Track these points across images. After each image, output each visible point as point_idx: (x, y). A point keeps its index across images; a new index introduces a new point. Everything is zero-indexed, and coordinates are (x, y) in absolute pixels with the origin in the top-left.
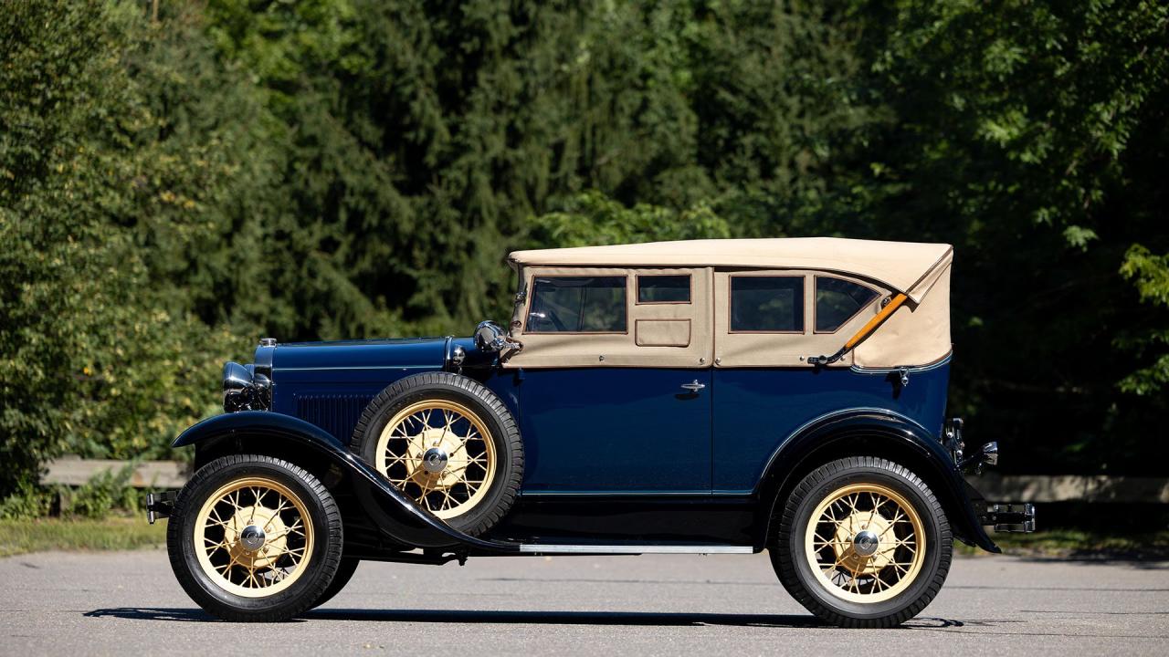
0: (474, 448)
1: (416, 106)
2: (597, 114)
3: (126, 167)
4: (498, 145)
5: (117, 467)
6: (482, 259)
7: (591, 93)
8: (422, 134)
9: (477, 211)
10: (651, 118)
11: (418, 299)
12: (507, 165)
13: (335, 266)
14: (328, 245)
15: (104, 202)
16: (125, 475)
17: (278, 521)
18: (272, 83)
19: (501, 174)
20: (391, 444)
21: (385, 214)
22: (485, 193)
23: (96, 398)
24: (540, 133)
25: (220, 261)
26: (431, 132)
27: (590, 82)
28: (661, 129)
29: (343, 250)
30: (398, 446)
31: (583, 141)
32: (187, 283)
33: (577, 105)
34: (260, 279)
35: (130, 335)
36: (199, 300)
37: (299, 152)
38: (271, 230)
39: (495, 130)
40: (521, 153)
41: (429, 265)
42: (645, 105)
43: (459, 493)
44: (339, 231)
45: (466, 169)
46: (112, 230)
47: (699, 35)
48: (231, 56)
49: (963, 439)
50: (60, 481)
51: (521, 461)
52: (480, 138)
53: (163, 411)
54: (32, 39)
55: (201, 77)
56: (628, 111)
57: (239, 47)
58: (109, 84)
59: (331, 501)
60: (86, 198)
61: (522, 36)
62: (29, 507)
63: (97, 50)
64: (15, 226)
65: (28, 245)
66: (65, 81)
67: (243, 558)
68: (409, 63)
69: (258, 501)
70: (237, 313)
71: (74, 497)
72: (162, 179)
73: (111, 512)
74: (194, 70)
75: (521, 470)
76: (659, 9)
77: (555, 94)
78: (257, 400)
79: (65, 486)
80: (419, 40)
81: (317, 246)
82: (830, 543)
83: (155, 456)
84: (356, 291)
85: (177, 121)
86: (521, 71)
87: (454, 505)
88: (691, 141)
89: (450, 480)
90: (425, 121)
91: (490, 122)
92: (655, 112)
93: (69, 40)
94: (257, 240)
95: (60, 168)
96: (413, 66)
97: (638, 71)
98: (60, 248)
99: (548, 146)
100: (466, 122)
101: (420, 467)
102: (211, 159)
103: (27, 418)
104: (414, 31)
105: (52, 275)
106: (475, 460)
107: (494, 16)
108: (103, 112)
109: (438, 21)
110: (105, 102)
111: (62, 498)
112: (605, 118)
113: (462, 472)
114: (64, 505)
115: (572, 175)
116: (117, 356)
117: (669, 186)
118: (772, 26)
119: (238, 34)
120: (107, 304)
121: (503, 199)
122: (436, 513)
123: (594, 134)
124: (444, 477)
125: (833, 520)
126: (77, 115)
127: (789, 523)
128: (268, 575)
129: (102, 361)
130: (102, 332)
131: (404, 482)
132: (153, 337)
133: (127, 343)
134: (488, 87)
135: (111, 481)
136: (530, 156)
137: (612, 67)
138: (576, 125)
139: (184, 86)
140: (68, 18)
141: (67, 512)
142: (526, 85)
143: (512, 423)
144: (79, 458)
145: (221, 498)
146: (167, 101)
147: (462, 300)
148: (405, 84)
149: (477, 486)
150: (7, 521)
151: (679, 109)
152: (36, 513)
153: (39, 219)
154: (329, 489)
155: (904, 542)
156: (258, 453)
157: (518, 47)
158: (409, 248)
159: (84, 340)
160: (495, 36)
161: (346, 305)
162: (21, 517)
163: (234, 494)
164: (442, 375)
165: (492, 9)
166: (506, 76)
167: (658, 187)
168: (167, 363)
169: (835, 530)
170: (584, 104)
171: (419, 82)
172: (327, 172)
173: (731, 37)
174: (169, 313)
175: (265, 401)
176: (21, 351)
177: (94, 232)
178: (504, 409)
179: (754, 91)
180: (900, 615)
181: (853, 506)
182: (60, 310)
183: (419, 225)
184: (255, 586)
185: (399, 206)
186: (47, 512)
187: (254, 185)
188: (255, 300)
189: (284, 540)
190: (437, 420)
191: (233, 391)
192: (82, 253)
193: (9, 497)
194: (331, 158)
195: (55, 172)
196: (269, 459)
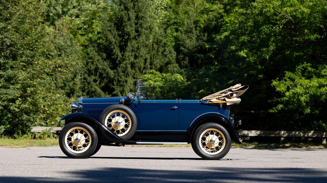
0: (126, 121)
1: (114, 50)
2: (154, 52)
3: (51, 63)
4: (132, 59)
5: (48, 128)
6: (129, 84)
7: (153, 47)
8: (116, 57)
9: (128, 73)
10: (166, 53)
11: (115, 92)
12: (134, 63)
13: (97, 85)
14: (95, 81)
15: (46, 70)
16: (50, 130)
17: (83, 136)
18: (82, 45)
19: (133, 65)
20: (108, 120)
21: (107, 74)
22: (129, 69)
23: (44, 113)
24: (142, 56)
25: (71, 84)
26: (118, 56)
27: (153, 45)
28: (168, 55)
29: (98, 81)
30: (110, 120)
31: (151, 58)
32: (64, 89)
33: (150, 50)
34: (80, 88)
35: (51, 99)
36: (66, 93)
37: (89, 60)
38: (82, 77)
39: (132, 55)
40: (137, 61)
41: (117, 85)
42: (165, 50)
43: (123, 131)
44: (97, 77)
45: (125, 64)
46: (48, 76)
47: (177, 35)
48: (74, 39)
49: (234, 119)
50: (36, 131)
51: (137, 124)
52: (128, 57)
53: (58, 116)
54: (30, 35)
55: (67, 44)
56: (161, 52)
57: (75, 37)
58: (47, 45)
59: (95, 132)
60: (42, 69)
61: (138, 35)
62: (29, 137)
63: (44, 37)
64: (26, 75)
65: (29, 79)
66: (37, 44)
67: (75, 145)
68: (113, 41)
69: (79, 132)
70: (75, 95)
71: (39, 135)
72: (59, 65)
73: (47, 138)
74: (66, 42)
75: (136, 126)
76: (168, 29)
77: (145, 48)
78: (79, 110)
79: (37, 132)
80: (115, 36)
81: (93, 81)
82: (204, 141)
83: (57, 126)
84: (101, 90)
85: (62, 53)
86: (138, 43)
87: (122, 133)
88: (175, 58)
89: (121, 128)
90: (116, 53)
91: (130, 54)
92: (167, 52)
93: (38, 35)
94: (79, 80)
95: (36, 63)
96: (114, 41)
97: (163, 43)
98: (36, 80)
99: (144, 59)
100: (125, 54)
101: (114, 125)
102: (69, 61)
103: (29, 117)
104: (114, 34)
105: (34, 86)
106: (127, 123)
107: (132, 31)
108: (45, 50)
109: (119, 32)
110: (46, 48)
111: (36, 135)
112: (156, 53)
113: (124, 126)
114: (36, 136)
115: (149, 65)
116: (48, 104)
117: (170, 68)
118: (193, 33)
119: (75, 35)
120: (46, 93)
121: (134, 71)
122: (118, 135)
123: (153, 56)
124: (120, 127)
125: (205, 137)
126: (40, 51)
127: (196, 137)
128: (81, 148)
129: (45, 105)
130: (45, 99)
131: (111, 128)
132: (56, 100)
133: (50, 101)
134: (130, 46)
135: (47, 131)
136: (139, 61)
137: (158, 42)
138: (149, 55)
139: (64, 46)
140: (38, 30)
141: (37, 138)
142: (138, 46)
143: (135, 115)
144: (40, 126)
145: (71, 132)
146: (59, 49)
147: (124, 92)
148: (112, 46)
149: (127, 129)
150: (24, 140)
151: (172, 51)
152: (30, 138)
153: (31, 74)
154: (94, 129)
155: (221, 141)
156: (79, 122)
157: (137, 37)
158: (113, 81)
159: (41, 100)
160: (132, 35)
161: (99, 93)
162: (27, 139)
163: (74, 131)
164: (120, 105)
165: (131, 29)
166: (134, 44)
167: (168, 68)
168: (59, 105)
169: (206, 139)
170: (151, 50)
171: (115, 45)
172: (95, 65)
173: (184, 36)
174: (60, 95)
175: (81, 110)
176: (27, 103)
177: (43, 77)
178: (133, 112)
179: (189, 47)
180: (220, 157)
181: (209, 133)
182: (36, 94)
183: (115, 76)
184: (78, 151)
185: (110, 72)
186: (33, 138)
187: (79, 67)
188: (79, 92)
189: (84, 141)
190: (118, 114)
191: (74, 108)
192: (41, 81)
193: (24, 135)
194: (96, 62)
195: (35, 63)
196: (81, 123)
